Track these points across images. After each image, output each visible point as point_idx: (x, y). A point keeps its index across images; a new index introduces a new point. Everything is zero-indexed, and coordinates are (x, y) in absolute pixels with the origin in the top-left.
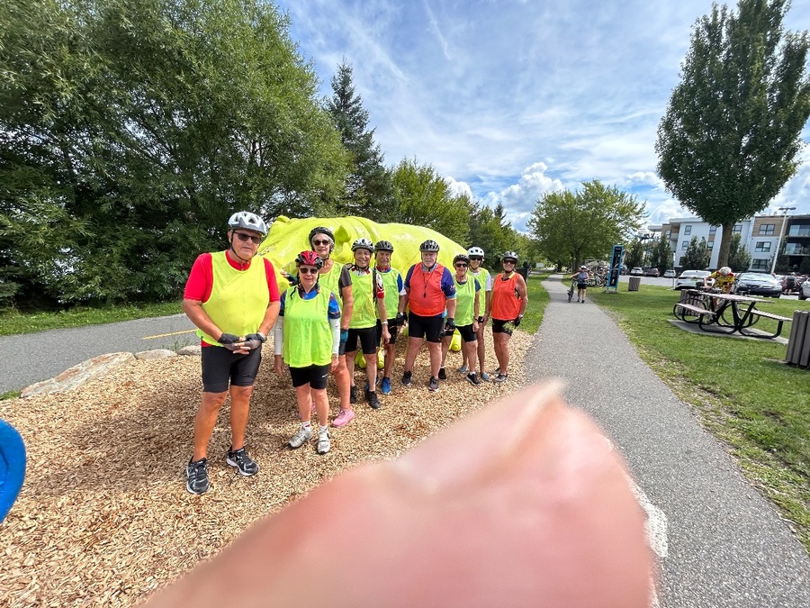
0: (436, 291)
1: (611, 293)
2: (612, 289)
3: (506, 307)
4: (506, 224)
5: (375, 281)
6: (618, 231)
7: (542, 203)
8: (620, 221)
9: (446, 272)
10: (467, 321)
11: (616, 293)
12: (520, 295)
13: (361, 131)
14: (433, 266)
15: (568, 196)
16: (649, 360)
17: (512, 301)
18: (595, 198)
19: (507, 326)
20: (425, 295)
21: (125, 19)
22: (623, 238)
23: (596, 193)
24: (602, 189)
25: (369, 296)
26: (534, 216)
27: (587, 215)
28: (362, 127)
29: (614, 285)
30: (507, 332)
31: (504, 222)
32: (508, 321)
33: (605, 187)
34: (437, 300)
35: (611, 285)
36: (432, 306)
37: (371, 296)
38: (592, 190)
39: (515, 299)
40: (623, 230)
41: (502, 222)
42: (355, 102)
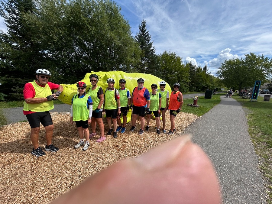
0: (142, 97)
1: (253, 101)
2: (254, 100)
3: (174, 105)
4: (208, 73)
5: (115, 93)
6: (263, 75)
7: (224, 64)
8: (264, 70)
9: (146, 91)
10: (156, 109)
11: (256, 102)
12: (180, 100)
13: (148, 43)
14: (142, 88)
15: (237, 60)
16: (251, 133)
17: (176, 103)
18: (251, 61)
19: (174, 112)
20: (137, 98)
21: (71, 17)
22: (266, 78)
23: (252, 59)
24: (255, 57)
25: (113, 98)
26: (220, 70)
28: (148, 41)
29: (256, 98)
30: (173, 115)
31: (207, 72)
32: (174, 110)
33: (257, 56)
34: (143, 101)
35: (254, 98)
36: (140, 103)
37: (114, 99)
38: (249, 57)
39: (177, 102)
40: (266, 74)
41: (206, 72)
42: (147, 33)
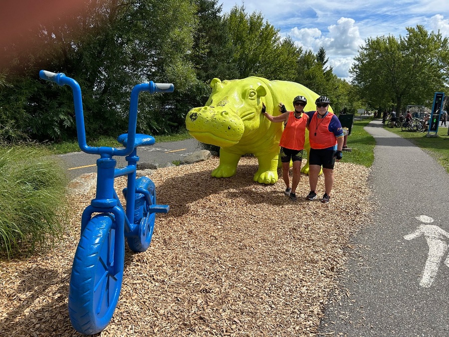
1: (432, 137)
2: (432, 133)
4: (328, 69)
6: (439, 77)
11: (436, 137)
15: (392, 41)
18: (418, 44)
22: (445, 84)
26: (357, 62)
27: (409, 61)
29: (435, 130)
